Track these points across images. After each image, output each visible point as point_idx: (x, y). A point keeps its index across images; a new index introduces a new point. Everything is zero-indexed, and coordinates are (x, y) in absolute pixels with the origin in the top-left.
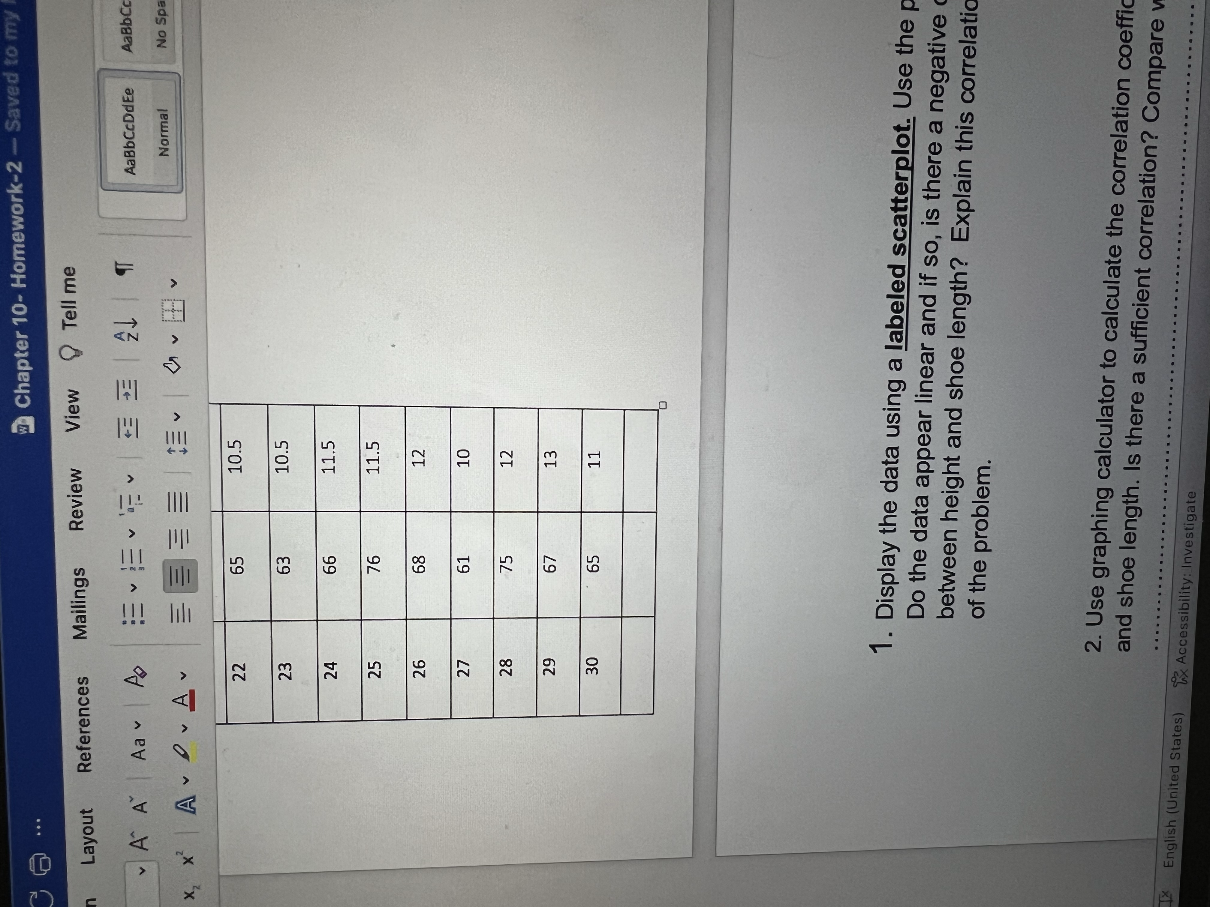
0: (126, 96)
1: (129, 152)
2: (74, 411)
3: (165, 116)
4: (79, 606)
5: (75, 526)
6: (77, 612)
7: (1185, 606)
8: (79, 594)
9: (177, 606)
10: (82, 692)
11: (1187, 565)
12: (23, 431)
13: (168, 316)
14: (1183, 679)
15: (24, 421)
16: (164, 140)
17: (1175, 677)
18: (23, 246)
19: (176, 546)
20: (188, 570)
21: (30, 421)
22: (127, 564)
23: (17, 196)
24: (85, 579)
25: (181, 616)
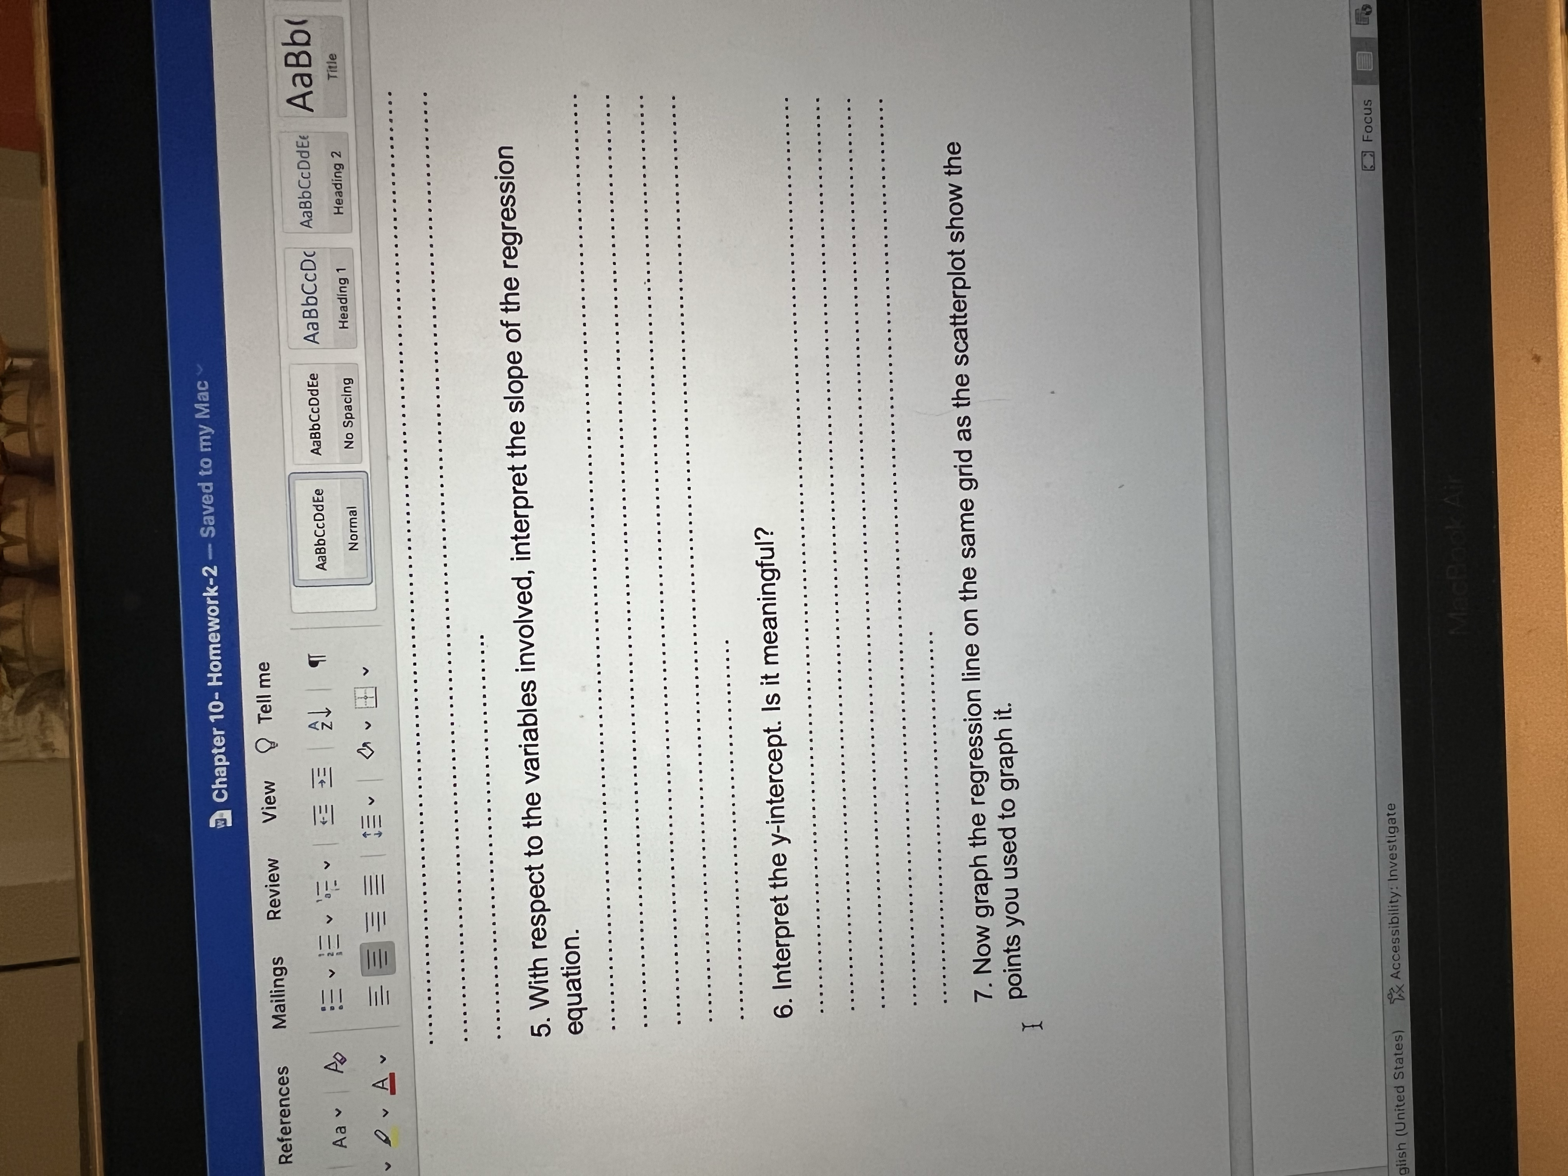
0: (316, 497)
1: (320, 549)
2: (270, 802)
3: (353, 513)
4: (278, 996)
5: (273, 916)
6: (276, 1001)
7: (1395, 920)
8: (278, 983)
9: (376, 989)
10: (282, 1082)
11: (1393, 878)
12: (221, 825)
14: (1400, 995)
15: (222, 815)
16: (354, 536)
17: (1391, 994)
18: (219, 646)
19: (373, 929)
20: (386, 952)
21: (227, 814)
22: (325, 950)
23: (213, 598)
24: (285, 968)
25: (380, 998)
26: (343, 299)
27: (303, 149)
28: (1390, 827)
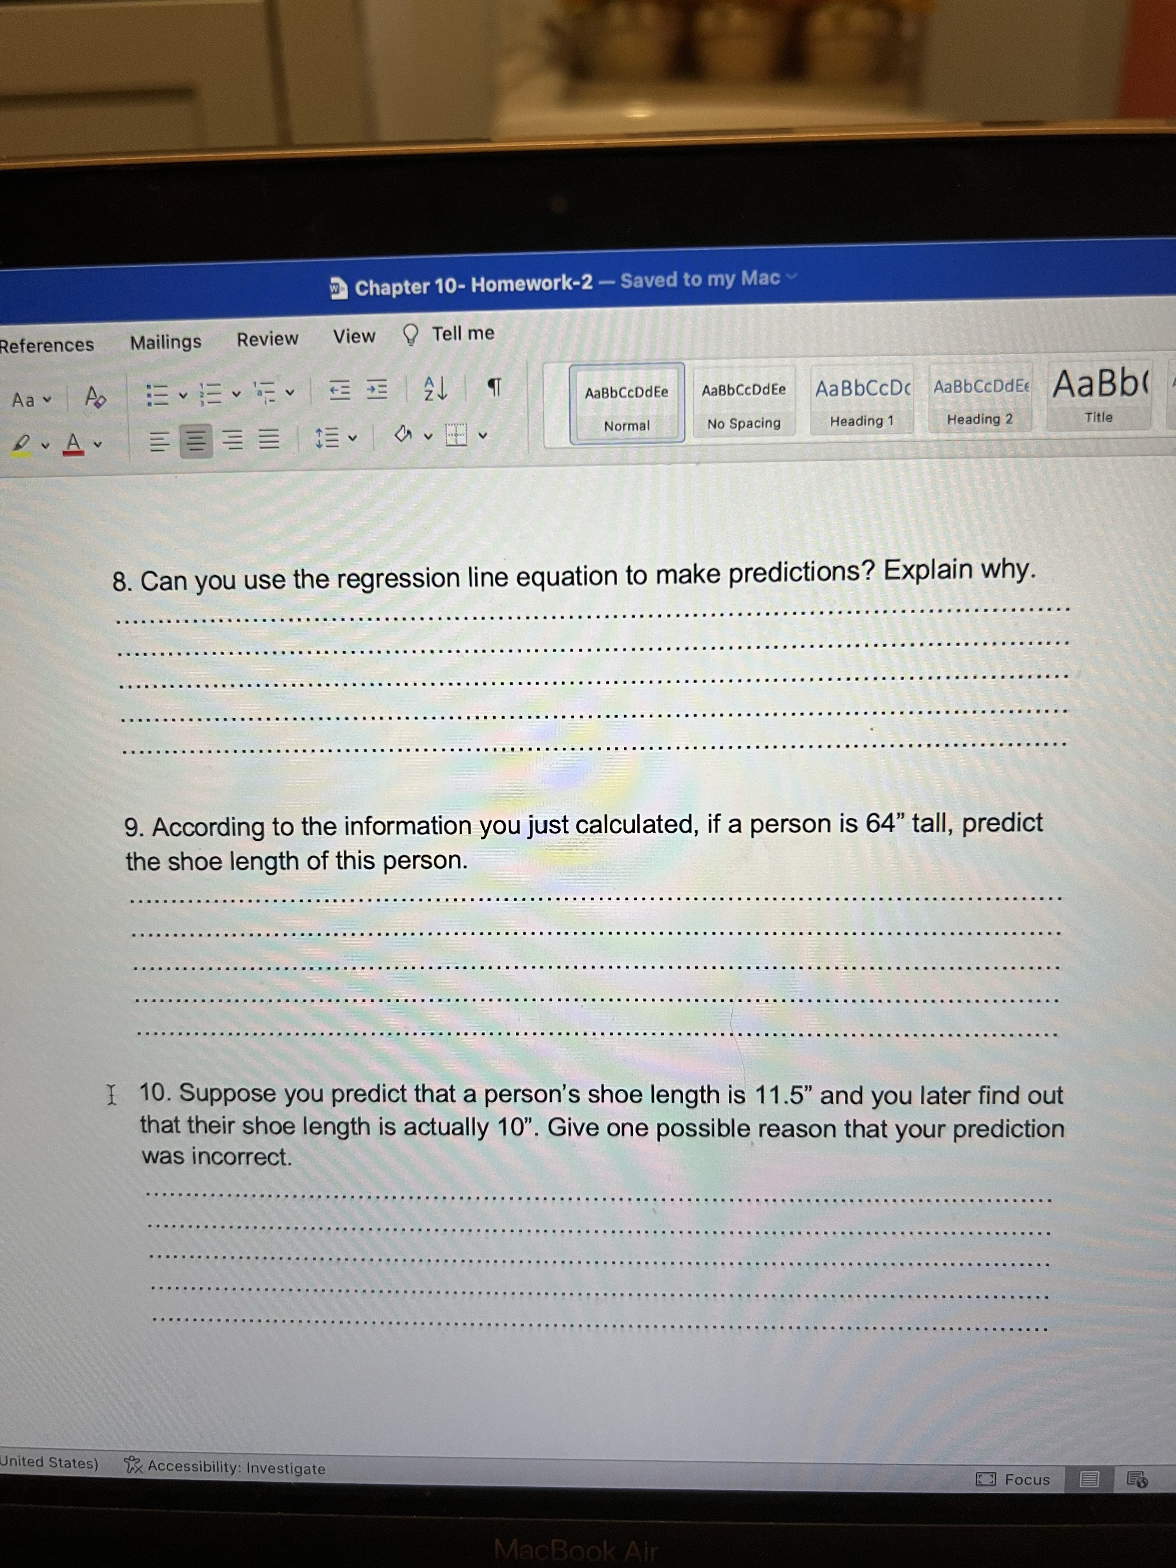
0: (660, 389)
1: (607, 393)
2: (354, 337)
3: (643, 427)
4: (164, 342)
5: (242, 339)
6: (158, 340)
7: (208, 1468)
9: (166, 439)
10: (78, 345)
11: (250, 1468)
12: (333, 288)
13: (451, 430)
15: (343, 289)
16: (620, 427)
18: (512, 289)
19: (225, 437)
20: (202, 449)
21: (343, 295)
22: (207, 389)
23: (560, 284)
24: (190, 348)
25: (158, 444)
26: (863, 421)
27: (1014, 385)
28: (301, 1468)
